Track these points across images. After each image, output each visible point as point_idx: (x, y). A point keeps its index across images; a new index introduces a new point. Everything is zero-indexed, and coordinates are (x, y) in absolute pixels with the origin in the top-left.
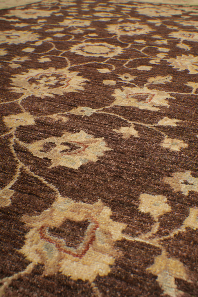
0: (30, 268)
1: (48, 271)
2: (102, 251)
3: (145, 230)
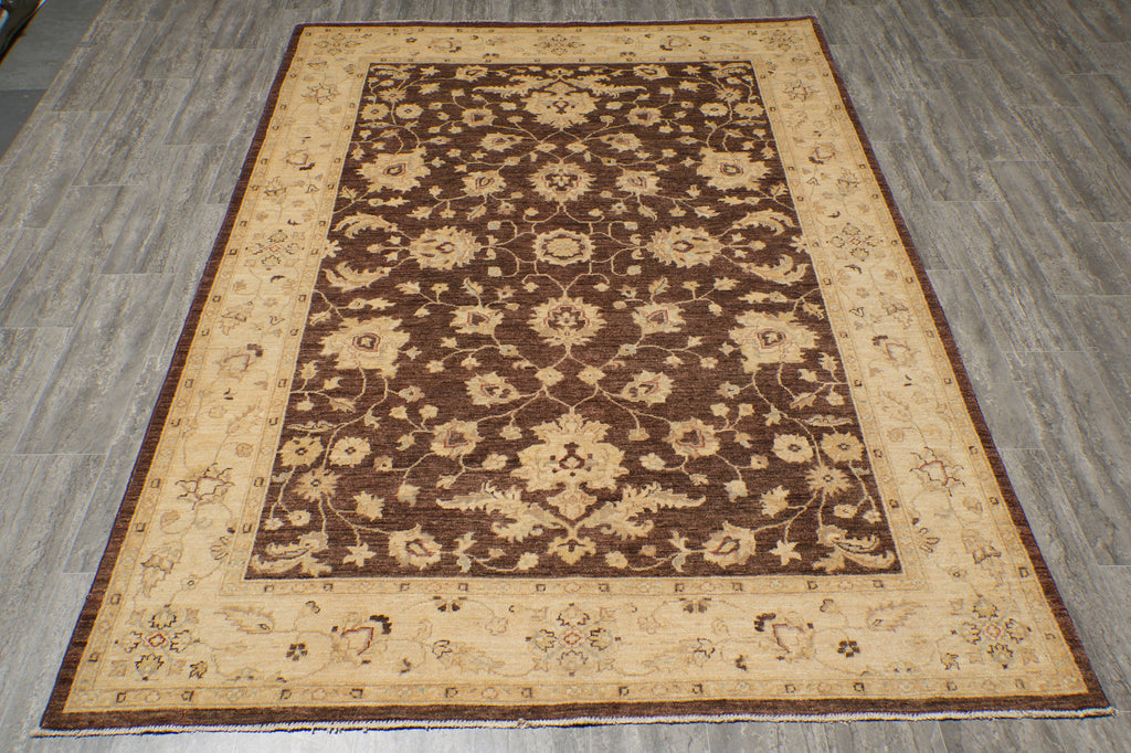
0: (687, 459)
1: (695, 457)
2: (711, 441)
3: (724, 425)
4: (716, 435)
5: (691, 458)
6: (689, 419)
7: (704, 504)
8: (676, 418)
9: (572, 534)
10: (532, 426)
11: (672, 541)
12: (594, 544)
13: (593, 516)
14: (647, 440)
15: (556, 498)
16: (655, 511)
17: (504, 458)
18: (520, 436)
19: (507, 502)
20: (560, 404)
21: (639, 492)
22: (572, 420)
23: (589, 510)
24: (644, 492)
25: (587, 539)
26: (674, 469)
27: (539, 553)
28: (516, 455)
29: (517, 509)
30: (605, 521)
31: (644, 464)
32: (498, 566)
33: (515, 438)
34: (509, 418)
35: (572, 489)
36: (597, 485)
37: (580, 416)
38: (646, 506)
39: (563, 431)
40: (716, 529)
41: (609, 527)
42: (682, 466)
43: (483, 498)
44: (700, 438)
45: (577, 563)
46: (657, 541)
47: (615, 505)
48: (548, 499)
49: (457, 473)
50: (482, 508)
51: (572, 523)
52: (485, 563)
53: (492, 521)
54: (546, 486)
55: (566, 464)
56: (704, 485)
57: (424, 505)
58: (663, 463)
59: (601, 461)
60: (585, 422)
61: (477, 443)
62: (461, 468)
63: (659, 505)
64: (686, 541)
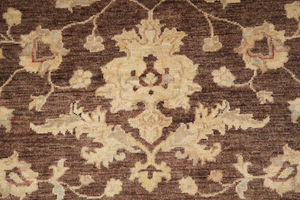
0: (255, 73)
1: (264, 71)
2: (280, 51)
4: (287, 43)
5: (259, 72)
6: (261, 23)
7: (268, 125)
8: (249, 23)
9: (151, 158)
10: (113, 34)
11: (236, 166)
12: (169, 169)
13: (168, 139)
14: (220, 51)
15: (137, 119)
16: (223, 133)
17: (89, 74)
18: (103, 48)
19: (93, 125)
20: (139, 7)
21: (209, 112)
22: (150, 27)
23: (166, 132)
24: (214, 112)
25: (164, 163)
26: (243, 85)
27: (122, 180)
28: (100, 71)
29: (103, 132)
30: (179, 145)
31: (216, 80)
32: (88, 194)
33: (98, 50)
34: (91, 26)
35: (151, 110)
36: (172, 105)
37: (158, 21)
38: (216, 128)
39: (143, 41)
40: (276, 153)
41: (182, 151)
42: (251, 82)
43: (72, 121)
44: (270, 48)
45: (155, 190)
46: (224, 165)
47: (188, 127)
48: (130, 121)
49: (46, 93)
50: (71, 132)
51: (151, 148)
52: (76, 190)
53: (80, 145)
54: (128, 107)
55: (145, 80)
56: (270, 104)
57: (19, 131)
58: (233, 78)
59: (177, 76)
60: (162, 30)
61: (63, 57)
62: (50, 86)
63: (227, 126)
64: (248, 166)
